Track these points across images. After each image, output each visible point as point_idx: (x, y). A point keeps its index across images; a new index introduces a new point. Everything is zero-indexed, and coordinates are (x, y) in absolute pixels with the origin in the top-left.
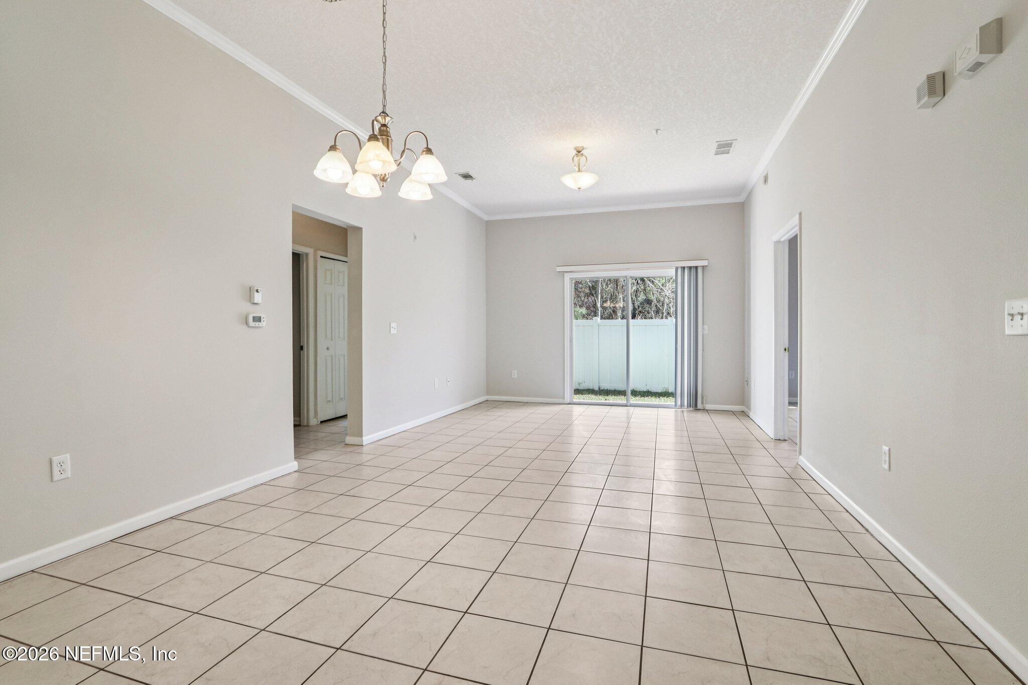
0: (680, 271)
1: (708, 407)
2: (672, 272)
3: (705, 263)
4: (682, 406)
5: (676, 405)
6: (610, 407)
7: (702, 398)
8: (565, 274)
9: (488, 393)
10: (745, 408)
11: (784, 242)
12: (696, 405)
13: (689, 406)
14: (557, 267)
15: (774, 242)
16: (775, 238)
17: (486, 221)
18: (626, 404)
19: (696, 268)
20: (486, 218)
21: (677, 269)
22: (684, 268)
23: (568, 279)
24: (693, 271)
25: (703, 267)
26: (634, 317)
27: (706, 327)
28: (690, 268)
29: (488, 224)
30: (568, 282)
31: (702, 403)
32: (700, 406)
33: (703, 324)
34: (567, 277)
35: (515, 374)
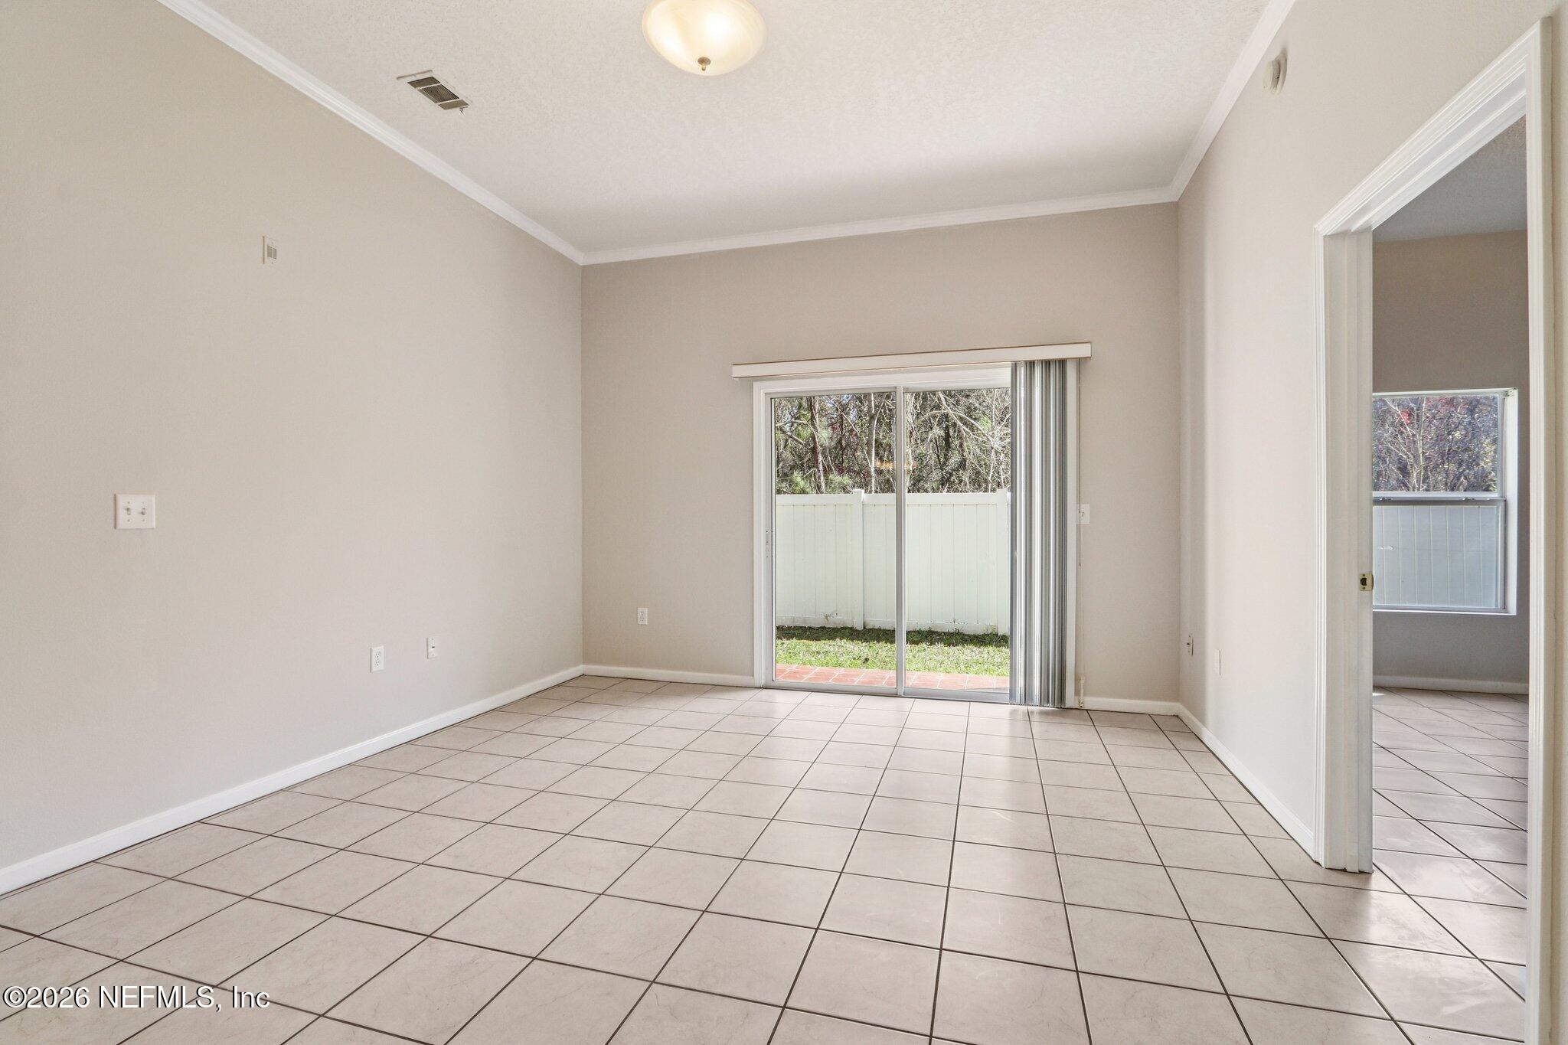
0: (1022, 372)
1: (1091, 702)
2: (1004, 377)
3: (1083, 351)
4: (1027, 698)
5: (1012, 695)
6: (860, 696)
7: (1077, 679)
8: (756, 384)
9: (587, 659)
10: (1181, 706)
11: (1360, 232)
12: (1062, 698)
13: (1044, 699)
14: (735, 367)
15: (1325, 237)
16: (1329, 223)
17: (584, 267)
18: (894, 691)
19: (1062, 362)
20: (581, 259)
21: (1015, 367)
22: (1031, 364)
23: (763, 396)
24: (1054, 371)
25: (1080, 362)
26: (917, 486)
27: (1086, 508)
28: (1047, 363)
29: (588, 273)
30: (762, 404)
31: (1077, 693)
32: (1070, 700)
33: (1079, 501)
34: (760, 391)
35: (644, 615)
